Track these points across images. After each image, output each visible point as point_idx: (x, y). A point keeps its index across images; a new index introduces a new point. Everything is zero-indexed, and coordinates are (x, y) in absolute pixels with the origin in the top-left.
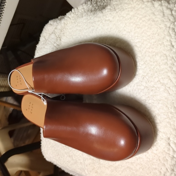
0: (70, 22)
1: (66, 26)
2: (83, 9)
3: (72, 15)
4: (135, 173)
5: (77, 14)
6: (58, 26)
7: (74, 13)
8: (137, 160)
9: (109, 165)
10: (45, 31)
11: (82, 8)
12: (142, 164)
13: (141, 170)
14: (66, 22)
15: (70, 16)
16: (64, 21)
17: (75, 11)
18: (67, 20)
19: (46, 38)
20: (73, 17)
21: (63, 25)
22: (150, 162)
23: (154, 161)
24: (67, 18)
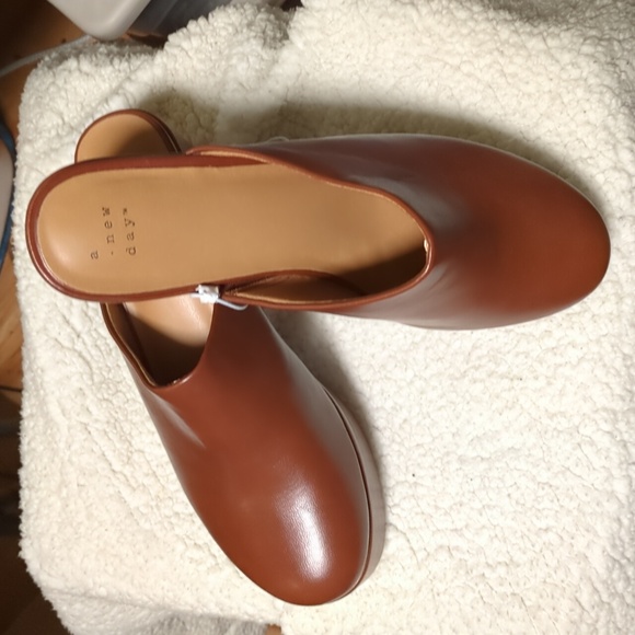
2: (229, 24)
3: (195, 42)
7: (199, 37)
10: (63, 93)
11: (226, 20)
14: (171, 66)
15: (185, 45)
16: (165, 59)
17: (201, 29)
18: (175, 56)
19: (66, 119)
20: (198, 51)
24: (176, 51)
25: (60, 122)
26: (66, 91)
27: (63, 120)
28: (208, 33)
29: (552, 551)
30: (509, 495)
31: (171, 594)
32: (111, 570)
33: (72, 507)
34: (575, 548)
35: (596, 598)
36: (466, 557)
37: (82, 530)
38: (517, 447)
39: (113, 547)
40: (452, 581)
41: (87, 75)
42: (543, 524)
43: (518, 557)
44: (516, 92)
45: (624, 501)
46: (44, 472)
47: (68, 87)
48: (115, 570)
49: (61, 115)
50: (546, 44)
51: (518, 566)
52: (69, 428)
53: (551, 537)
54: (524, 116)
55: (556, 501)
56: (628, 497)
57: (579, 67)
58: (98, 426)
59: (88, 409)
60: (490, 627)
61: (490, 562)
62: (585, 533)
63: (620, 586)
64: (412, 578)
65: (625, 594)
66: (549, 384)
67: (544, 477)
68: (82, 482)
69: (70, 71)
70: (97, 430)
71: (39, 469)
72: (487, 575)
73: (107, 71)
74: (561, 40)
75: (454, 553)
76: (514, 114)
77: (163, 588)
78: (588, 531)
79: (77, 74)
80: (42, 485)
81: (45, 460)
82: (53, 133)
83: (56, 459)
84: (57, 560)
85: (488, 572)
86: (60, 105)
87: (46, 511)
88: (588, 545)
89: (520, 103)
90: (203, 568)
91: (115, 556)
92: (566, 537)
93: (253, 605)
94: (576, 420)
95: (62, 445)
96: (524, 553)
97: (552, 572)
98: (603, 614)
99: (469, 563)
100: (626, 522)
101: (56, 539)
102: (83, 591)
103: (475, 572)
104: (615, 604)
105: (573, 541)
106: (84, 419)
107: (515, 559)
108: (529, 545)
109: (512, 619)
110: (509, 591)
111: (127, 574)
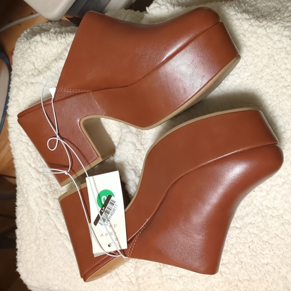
9: (179, 275)
25: (34, 68)
26: (36, 52)
27: (35, 66)
29: (270, 275)
30: (249, 247)
32: (60, 278)
33: (41, 249)
34: (281, 274)
36: (229, 276)
37: (46, 260)
38: (253, 222)
39: (61, 268)
40: (222, 287)
41: (46, 44)
42: (265, 261)
43: (253, 277)
44: (252, 55)
46: (28, 232)
47: (37, 50)
48: (62, 278)
49: (34, 64)
50: (266, 31)
51: (254, 281)
52: (39, 213)
53: (269, 267)
54: (256, 66)
55: (272, 250)
57: (282, 43)
58: (53, 211)
59: (48, 203)
61: (240, 279)
62: (286, 267)
64: (203, 285)
66: (268, 194)
67: (266, 238)
68: (46, 238)
69: (37, 42)
70: (53, 213)
71: (26, 230)
72: (239, 285)
73: (55, 43)
74: (273, 29)
75: (223, 274)
76: (251, 65)
77: (85, 287)
78: (287, 266)
79: (41, 43)
80: (27, 238)
81: (29, 227)
82: (30, 73)
83: (34, 227)
84: (35, 273)
85: (239, 284)
86: (33, 59)
87: (29, 251)
88: (287, 272)
89: (253, 60)
91: (62, 272)
92: (277, 268)
94: (281, 212)
95: (36, 220)
96: (256, 276)
97: (270, 285)
99: (230, 279)
101: (34, 264)
102: (47, 288)
103: (233, 284)
105: (280, 270)
106: (46, 208)
107: (252, 278)
108: (258, 272)
111: (68, 280)
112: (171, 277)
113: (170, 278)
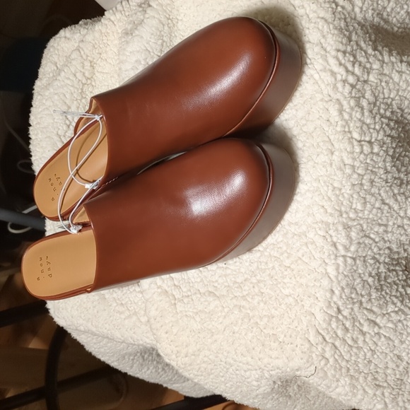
0: (113, 32)
1: (104, 38)
4: (251, 315)
5: (127, 14)
6: (87, 37)
7: (121, 12)
8: (254, 287)
9: (195, 311)
10: (56, 52)
12: (263, 293)
13: (262, 304)
14: (104, 31)
15: (112, 18)
16: (100, 27)
17: (123, 7)
18: (106, 25)
19: (58, 66)
20: (119, 20)
21: (97, 35)
22: (279, 286)
23: (285, 281)
24: (106, 22)
25: (55, 68)
26: (58, 50)
27: (57, 67)
28: (125, 9)
31: (109, 332)
32: (83, 315)
35: (320, 338)
36: (249, 311)
39: (84, 303)
40: (241, 326)
41: (69, 39)
45: (334, 279)
49: (56, 64)
51: (273, 317)
53: (291, 300)
55: (293, 278)
56: (337, 277)
60: (260, 353)
63: (340, 333)
64: (221, 323)
65: (346, 338)
67: (287, 263)
78: (310, 297)
79: (63, 39)
82: (51, 75)
85: (258, 321)
86: (55, 58)
90: (123, 317)
91: (86, 308)
92: (299, 301)
93: (147, 337)
96: (276, 310)
97: (291, 322)
98: (327, 349)
100: (337, 292)
103: (252, 321)
104: (337, 343)
105: (303, 303)
107: (272, 313)
109: (270, 349)
110: (271, 332)
111: (89, 319)
112: (188, 313)
113: (186, 315)
